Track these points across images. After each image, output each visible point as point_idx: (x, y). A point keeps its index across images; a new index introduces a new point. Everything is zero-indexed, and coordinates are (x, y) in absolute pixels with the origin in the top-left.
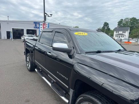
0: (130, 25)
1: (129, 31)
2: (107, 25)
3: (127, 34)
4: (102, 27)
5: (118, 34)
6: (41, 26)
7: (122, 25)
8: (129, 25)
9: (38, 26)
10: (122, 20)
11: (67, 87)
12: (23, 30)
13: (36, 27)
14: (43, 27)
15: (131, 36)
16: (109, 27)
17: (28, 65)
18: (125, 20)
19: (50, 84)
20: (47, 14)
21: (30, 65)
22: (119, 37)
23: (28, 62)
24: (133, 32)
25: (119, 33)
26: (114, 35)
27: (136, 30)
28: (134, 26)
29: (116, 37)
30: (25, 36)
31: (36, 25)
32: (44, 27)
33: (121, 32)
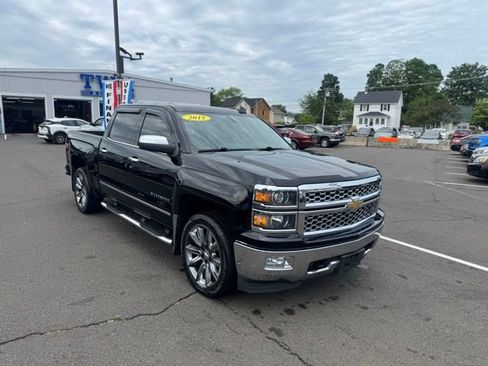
0: (407, 85)
1: (400, 103)
2: (333, 85)
3: (395, 112)
4: (319, 92)
5: (366, 112)
6: (107, 91)
7: (380, 84)
8: (404, 85)
9: (95, 87)
10: (381, 66)
11: (169, 214)
12: (40, 102)
13: (88, 91)
14: (115, 92)
15: (409, 119)
16: (341, 91)
17: (79, 198)
18: (389, 66)
19: (138, 224)
20: (125, 52)
21: (84, 199)
22: (371, 124)
23: (80, 190)
24: (415, 107)
25: (371, 110)
26: (354, 118)
27: (423, 100)
28: (420, 86)
29: (361, 122)
30: (53, 123)
31: (88, 86)
32: (118, 92)
33: (375, 108)
